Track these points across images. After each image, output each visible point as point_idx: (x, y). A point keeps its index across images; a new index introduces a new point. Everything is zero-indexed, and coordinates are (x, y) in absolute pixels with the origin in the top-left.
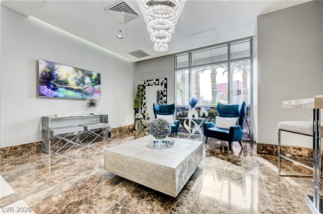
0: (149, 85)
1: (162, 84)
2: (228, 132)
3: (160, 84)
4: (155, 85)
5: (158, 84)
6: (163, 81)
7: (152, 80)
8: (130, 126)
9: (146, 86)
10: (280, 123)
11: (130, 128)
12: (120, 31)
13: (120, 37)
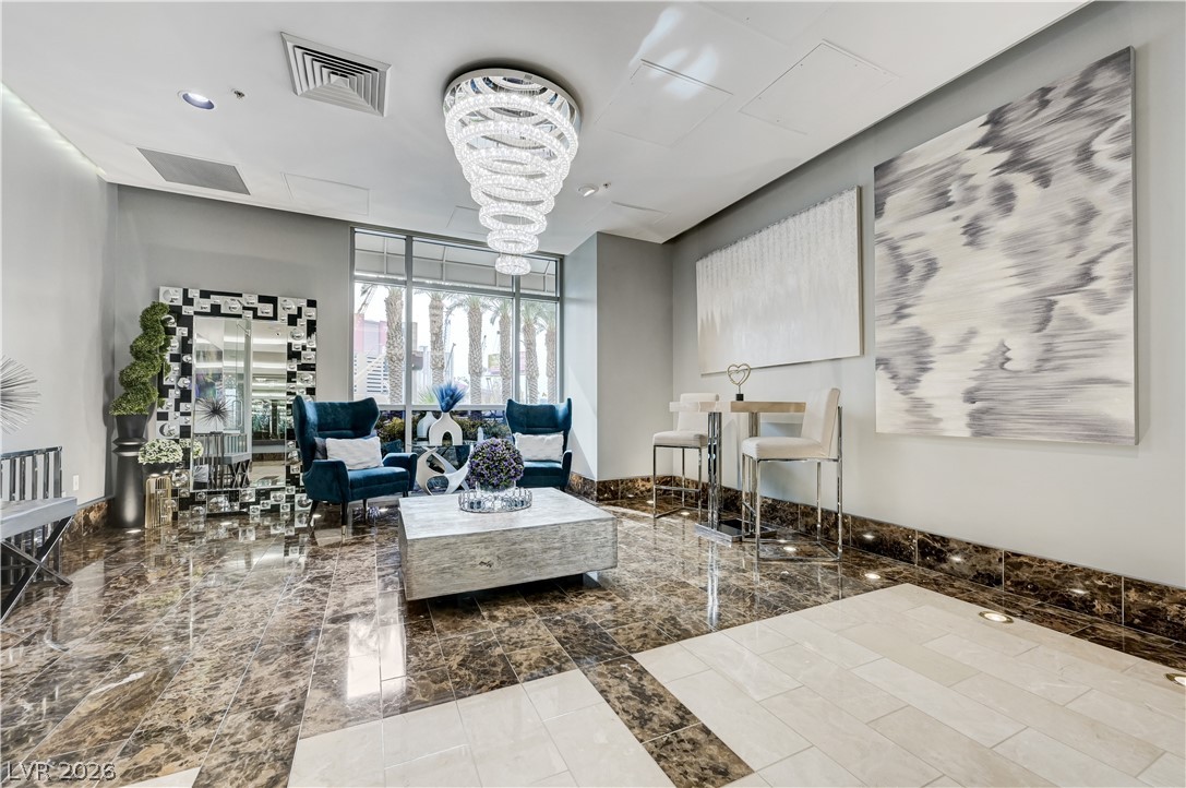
0: (216, 311)
1: (292, 320)
2: (560, 466)
3: (283, 316)
4: (256, 317)
5: (275, 318)
6: (300, 309)
7: (240, 295)
8: (92, 509)
9: (196, 313)
10: (655, 435)
11: (93, 516)
12: (240, 94)
13: (201, 99)
